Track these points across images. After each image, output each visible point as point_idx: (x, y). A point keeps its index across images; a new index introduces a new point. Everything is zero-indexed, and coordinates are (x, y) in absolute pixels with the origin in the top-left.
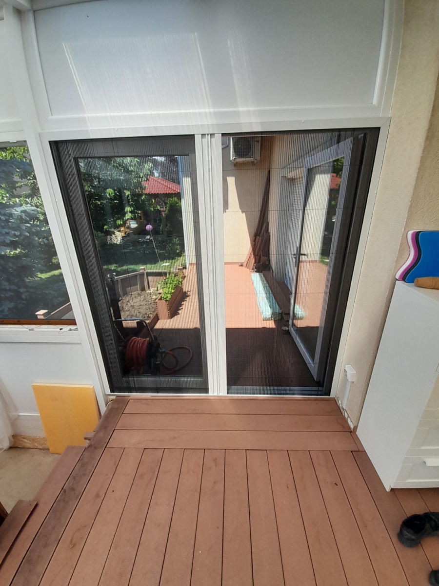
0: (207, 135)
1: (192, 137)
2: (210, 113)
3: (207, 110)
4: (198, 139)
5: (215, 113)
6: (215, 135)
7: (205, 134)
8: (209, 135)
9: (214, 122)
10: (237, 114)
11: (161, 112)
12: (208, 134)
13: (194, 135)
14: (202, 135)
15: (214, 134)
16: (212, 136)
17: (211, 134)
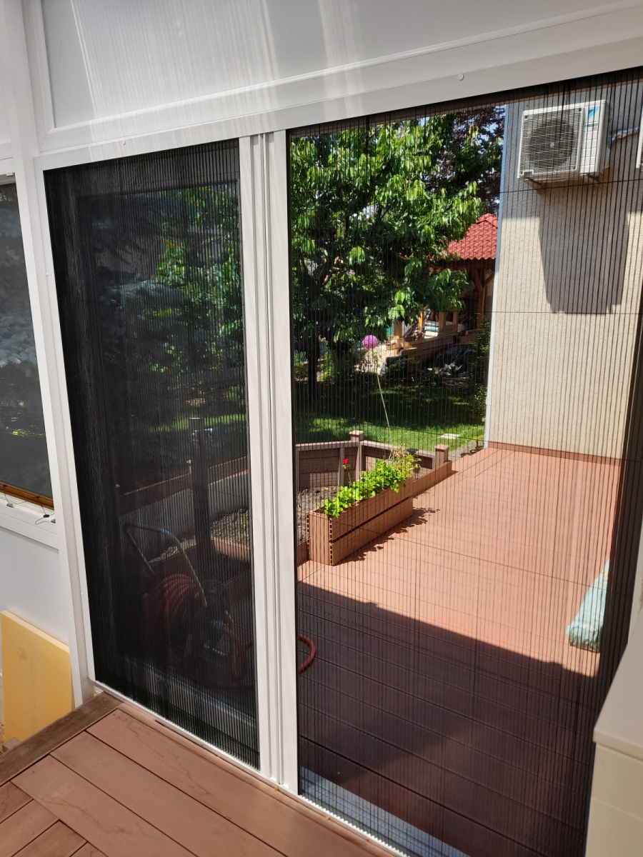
0: (259, 136)
1: (233, 144)
2: (269, 89)
3: (265, 85)
4: (244, 146)
5: (278, 87)
6: (275, 133)
7: (257, 135)
8: (264, 136)
9: (276, 106)
10: (318, 83)
11: (190, 101)
12: (262, 135)
13: (237, 140)
14: (252, 137)
15: (273, 132)
16: (270, 135)
17: (267, 134)
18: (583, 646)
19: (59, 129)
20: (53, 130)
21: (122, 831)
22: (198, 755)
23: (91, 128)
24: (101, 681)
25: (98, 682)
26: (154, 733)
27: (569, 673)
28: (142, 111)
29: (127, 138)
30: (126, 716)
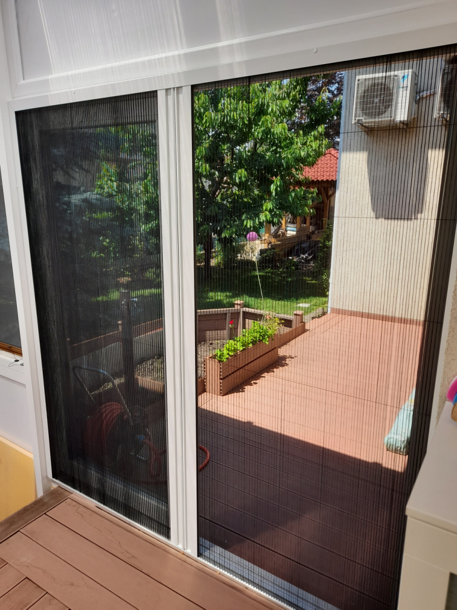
0: (172, 90)
1: (153, 94)
2: (179, 55)
3: (176, 53)
4: (161, 96)
5: (186, 55)
6: (183, 88)
7: (170, 89)
8: (176, 89)
9: (184, 68)
11: (122, 63)
12: (174, 88)
13: (156, 91)
14: (167, 90)
15: (182, 87)
16: (180, 89)
17: (178, 88)
18: (396, 451)
19: (27, 81)
20: (22, 82)
21: (72, 584)
22: (126, 530)
23: (50, 81)
24: (57, 479)
25: (54, 480)
26: (95, 515)
27: (387, 470)
28: (87, 69)
29: (76, 89)
30: (75, 503)
